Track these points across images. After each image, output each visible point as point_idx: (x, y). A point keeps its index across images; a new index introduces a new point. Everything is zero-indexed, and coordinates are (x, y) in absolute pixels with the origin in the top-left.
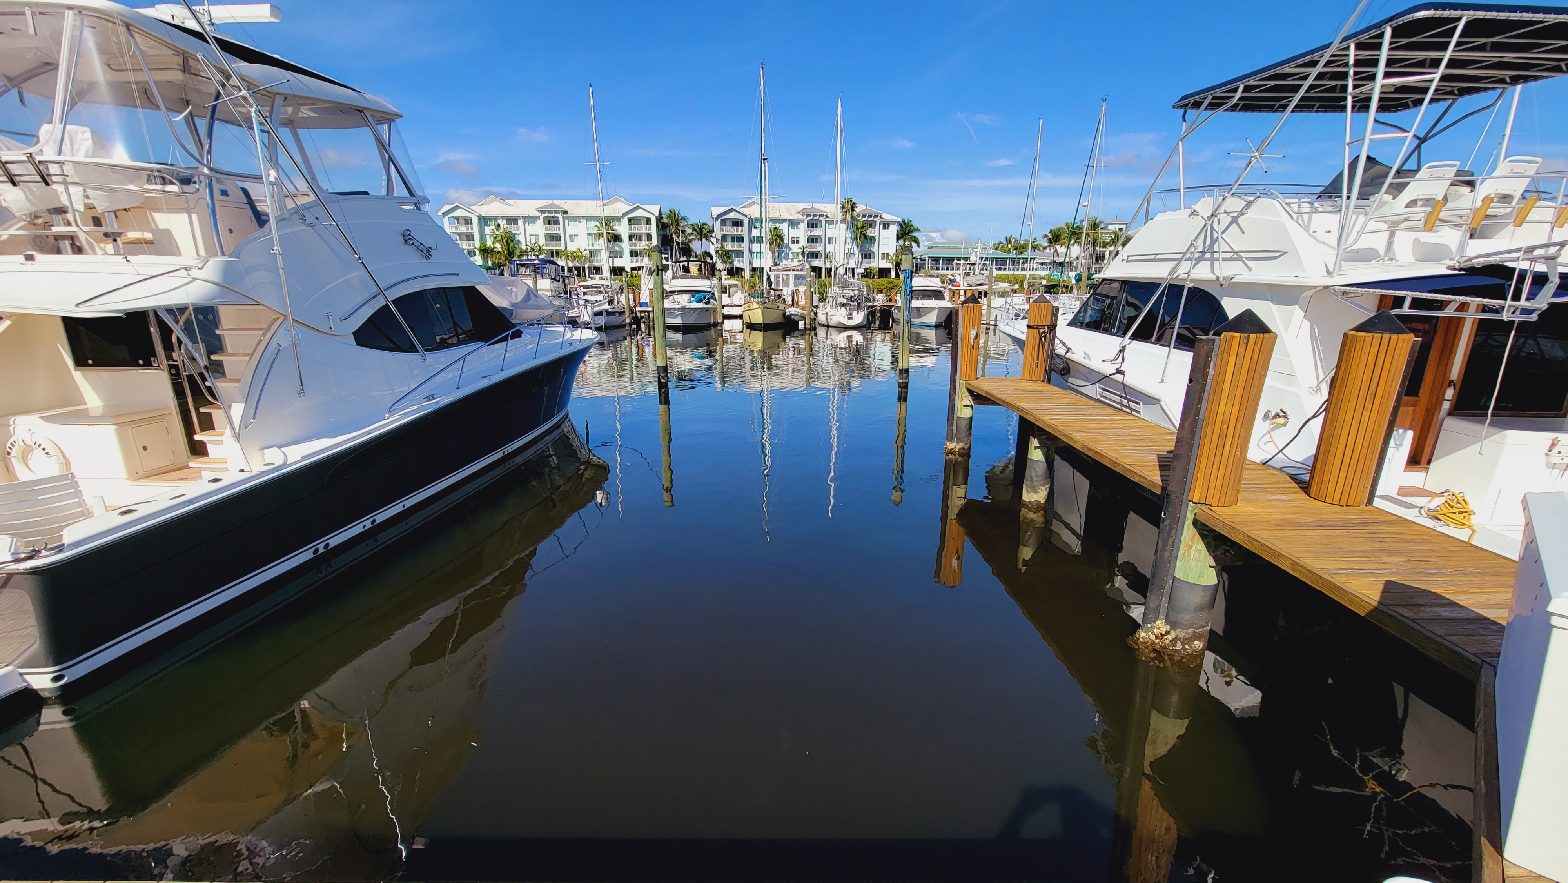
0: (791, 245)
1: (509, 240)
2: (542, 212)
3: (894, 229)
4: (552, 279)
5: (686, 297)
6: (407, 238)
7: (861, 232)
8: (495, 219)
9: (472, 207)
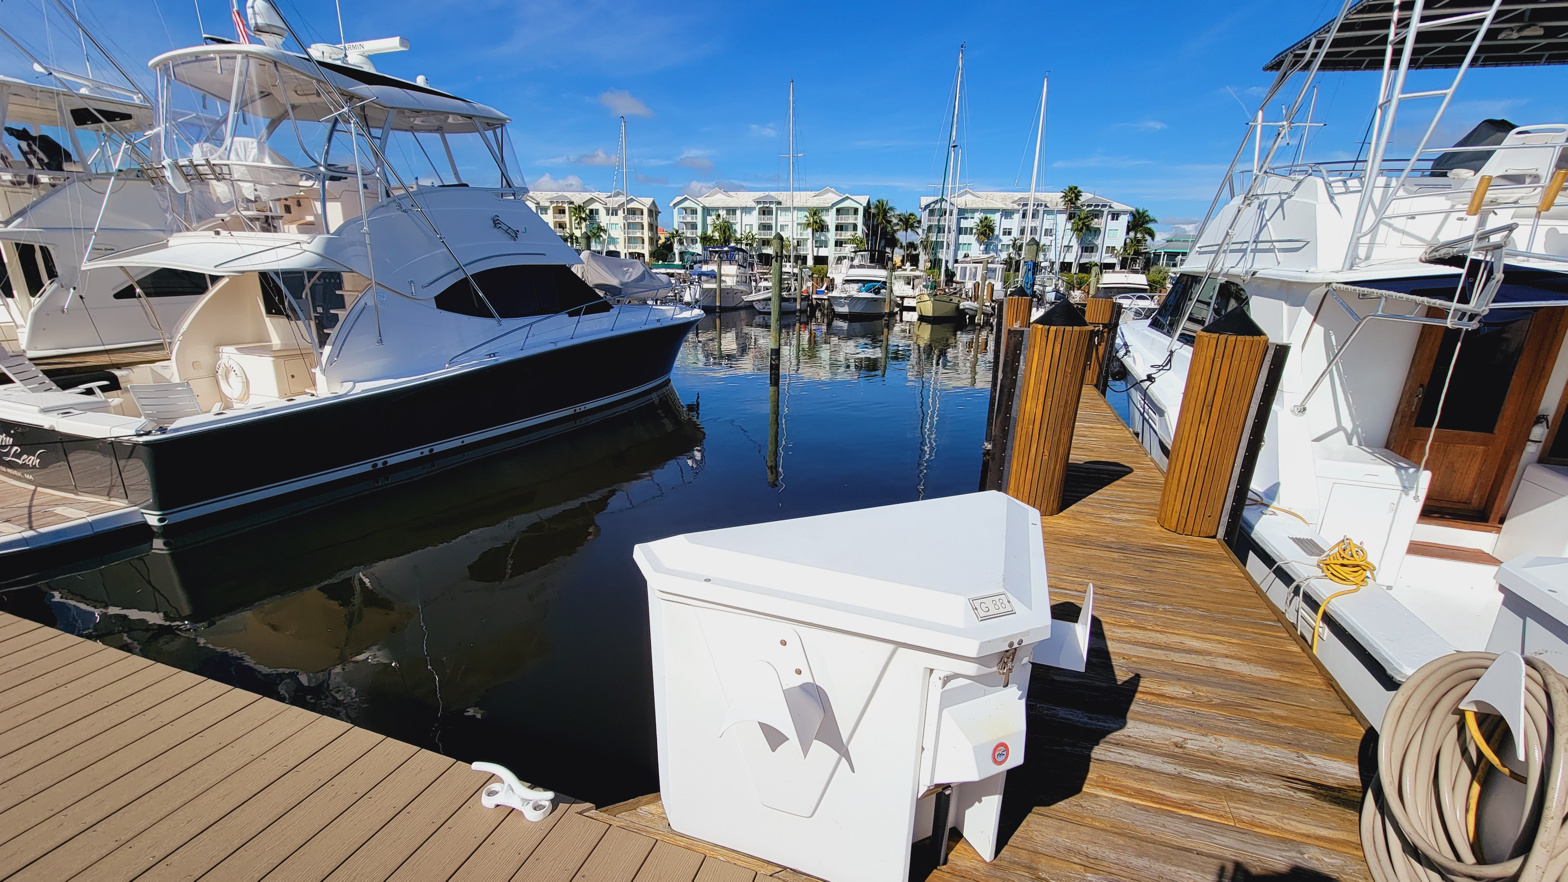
0: (1001, 236)
1: (726, 229)
2: (758, 203)
3: (1124, 220)
4: (739, 265)
5: (856, 286)
6: (496, 222)
7: (1083, 223)
8: (717, 209)
9: (699, 199)
